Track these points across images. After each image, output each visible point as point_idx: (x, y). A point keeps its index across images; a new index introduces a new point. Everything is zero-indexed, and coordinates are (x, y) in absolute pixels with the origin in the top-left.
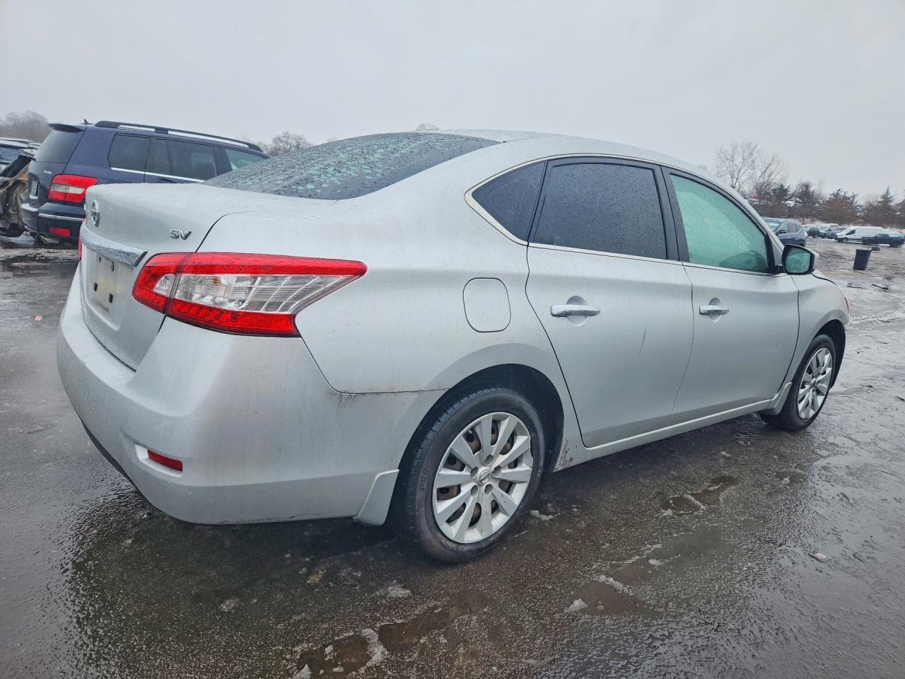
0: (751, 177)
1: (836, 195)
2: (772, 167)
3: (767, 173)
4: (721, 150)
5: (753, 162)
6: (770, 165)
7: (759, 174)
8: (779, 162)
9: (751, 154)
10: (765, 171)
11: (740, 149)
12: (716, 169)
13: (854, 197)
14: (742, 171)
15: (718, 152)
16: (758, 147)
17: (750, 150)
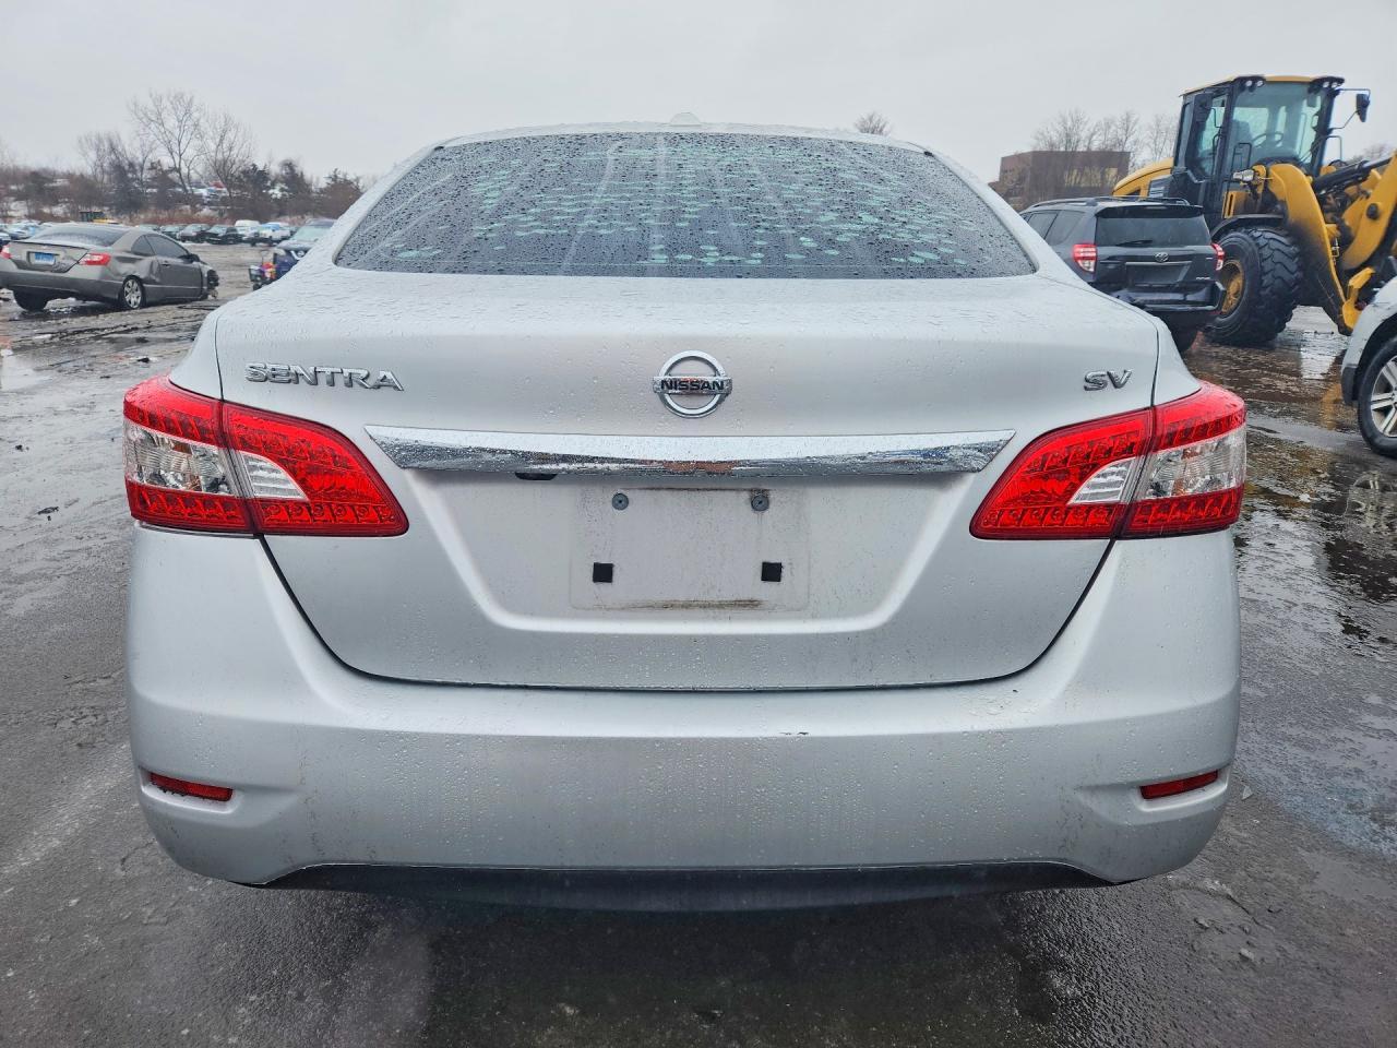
0: (201, 151)
1: (335, 178)
2: (230, 135)
3: (225, 145)
4: (135, 104)
5: (196, 125)
6: (225, 131)
7: (213, 147)
8: (237, 127)
9: (188, 112)
10: (221, 141)
11: (166, 103)
12: (138, 138)
13: (357, 180)
14: (184, 141)
15: (133, 107)
16: (196, 102)
17: (186, 108)
